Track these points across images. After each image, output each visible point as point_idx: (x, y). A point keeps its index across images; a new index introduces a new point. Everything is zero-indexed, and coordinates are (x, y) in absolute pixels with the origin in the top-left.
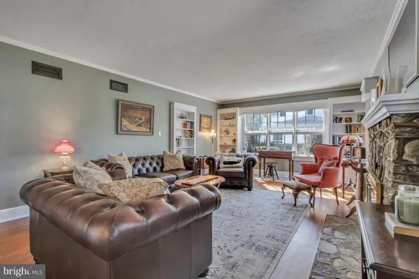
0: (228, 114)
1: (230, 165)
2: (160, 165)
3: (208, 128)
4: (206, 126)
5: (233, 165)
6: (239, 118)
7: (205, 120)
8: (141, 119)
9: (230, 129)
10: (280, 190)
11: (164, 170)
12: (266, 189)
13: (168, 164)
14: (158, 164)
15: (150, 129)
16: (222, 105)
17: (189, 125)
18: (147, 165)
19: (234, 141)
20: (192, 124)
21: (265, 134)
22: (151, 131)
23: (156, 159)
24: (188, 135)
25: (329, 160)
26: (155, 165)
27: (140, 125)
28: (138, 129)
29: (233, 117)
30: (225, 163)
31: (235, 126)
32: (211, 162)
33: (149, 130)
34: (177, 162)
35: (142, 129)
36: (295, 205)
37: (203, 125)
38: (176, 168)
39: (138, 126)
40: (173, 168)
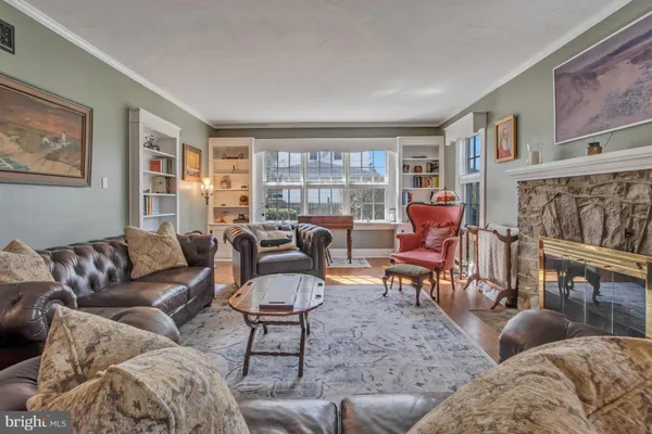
0: (228, 149)
1: (275, 248)
2: (123, 262)
3: (194, 175)
4: (193, 170)
5: (282, 247)
6: (254, 157)
7: (191, 157)
8: (56, 140)
9: (232, 177)
10: (380, 282)
11: (134, 275)
12: (338, 283)
13: (147, 259)
14: (115, 261)
15: (82, 169)
16: (216, 131)
17: (163, 163)
18: (90, 267)
19: (245, 200)
20: (170, 162)
21: (300, 187)
22: (85, 176)
23: (108, 249)
24: (163, 187)
25: (439, 227)
26: (109, 264)
27: (53, 157)
28: (48, 167)
29: (243, 154)
30: (264, 244)
31: (247, 172)
32: (246, 243)
33: (78, 173)
34: (168, 251)
35: (61, 168)
36: (418, 304)
37: (188, 168)
38: (169, 265)
39: (49, 157)
40: (160, 268)
